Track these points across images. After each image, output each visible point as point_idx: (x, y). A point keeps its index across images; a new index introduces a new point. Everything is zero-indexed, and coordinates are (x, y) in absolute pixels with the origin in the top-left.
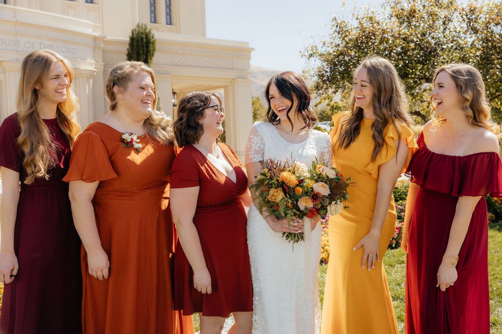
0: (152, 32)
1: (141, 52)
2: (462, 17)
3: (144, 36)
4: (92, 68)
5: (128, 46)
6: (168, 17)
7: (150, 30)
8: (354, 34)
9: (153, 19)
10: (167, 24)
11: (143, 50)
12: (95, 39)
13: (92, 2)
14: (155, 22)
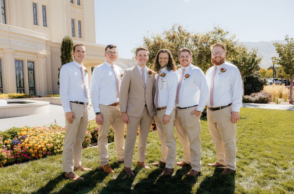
0: (72, 40)
1: (67, 48)
2: (192, 39)
3: (68, 41)
4: (45, 54)
5: (61, 45)
6: (80, 34)
7: (71, 39)
8: (152, 44)
9: (73, 35)
10: (79, 37)
12: (47, 41)
13: (46, 26)
14: (74, 36)
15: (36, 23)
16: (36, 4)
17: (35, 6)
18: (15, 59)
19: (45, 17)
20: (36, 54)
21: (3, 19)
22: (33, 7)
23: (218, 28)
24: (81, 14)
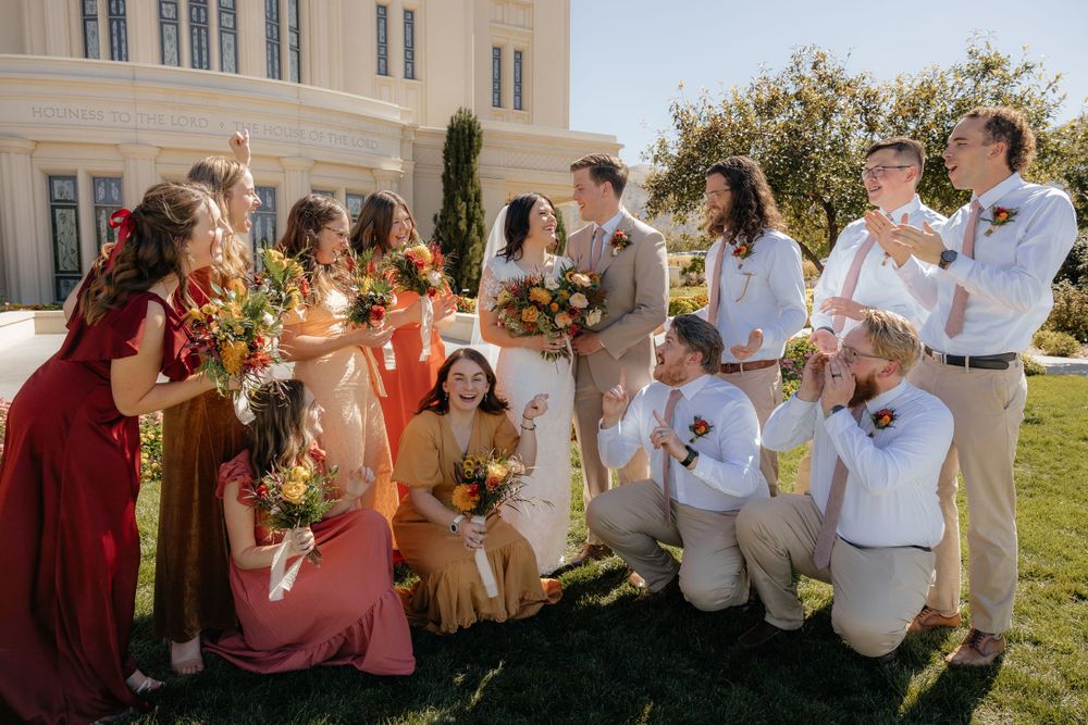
0: (479, 120)
1: (462, 148)
3: (466, 126)
4: (398, 168)
5: (445, 140)
6: (518, 98)
7: (476, 117)
8: (700, 129)
9: (496, 101)
10: (515, 109)
11: (464, 145)
12: (404, 128)
13: (413, 78)
14: (499, 106)
15: (384, 70)
16: (385, 8)
17: (382, 13)
18: (312, 186)
19: (410, 49)
20: (371, 170)
21: (292, 63)
22: (378, 18)
23: (984, 53)
24: (524, 27)
